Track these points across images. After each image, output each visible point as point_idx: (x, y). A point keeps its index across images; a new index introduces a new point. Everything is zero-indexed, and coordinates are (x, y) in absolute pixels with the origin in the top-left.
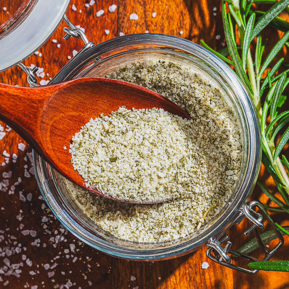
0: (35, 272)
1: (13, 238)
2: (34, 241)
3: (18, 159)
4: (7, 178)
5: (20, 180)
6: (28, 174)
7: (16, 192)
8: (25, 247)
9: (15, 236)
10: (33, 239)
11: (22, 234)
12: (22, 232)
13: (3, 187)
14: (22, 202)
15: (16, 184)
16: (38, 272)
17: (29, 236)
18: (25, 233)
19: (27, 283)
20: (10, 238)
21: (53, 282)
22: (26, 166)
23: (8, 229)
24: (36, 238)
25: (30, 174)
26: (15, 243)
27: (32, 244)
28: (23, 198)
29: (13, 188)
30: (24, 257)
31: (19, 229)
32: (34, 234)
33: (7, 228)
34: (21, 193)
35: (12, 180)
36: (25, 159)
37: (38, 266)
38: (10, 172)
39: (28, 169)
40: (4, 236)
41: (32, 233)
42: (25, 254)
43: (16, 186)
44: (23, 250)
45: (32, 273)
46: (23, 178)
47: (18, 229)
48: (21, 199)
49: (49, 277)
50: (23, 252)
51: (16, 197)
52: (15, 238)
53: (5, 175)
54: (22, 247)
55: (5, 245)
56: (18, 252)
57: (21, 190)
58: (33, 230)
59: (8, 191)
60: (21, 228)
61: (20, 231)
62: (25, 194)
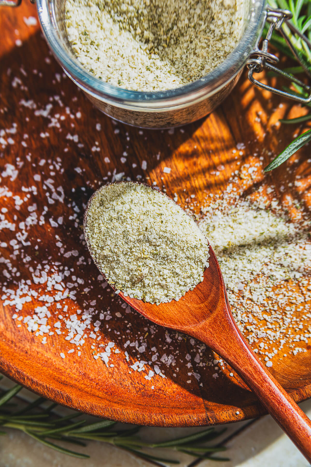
0: (89, 288)
1: (57, 264)
2: (78, 261)
3: (38, 191)
4: (34, 211)
5: (46, 208)
6: (52, 200)
7: (47, 220)
8: (72, 268)
9: (59, 261)
10: (77, 259)
11: (65, 258)
12: (65, 256)
13: (33, 220)
14: (54, 228)
15: (44, 213)
16: (92, 287)
17: (72, 257)
18: (67, 255)
19: (85, 301)
20: (55, 265)
21: (108, 292)
22: (48, 194)
23: (50, 258)
24: (79, 256)
25: (54, 200)
26: (61, 268)
27: (78, 263)
28: (54, 224)
29: (42, 218)
30: (74, 278)
31: (61, 253)
32: (75, 253)
33: (48, 257)
34: (51, 220)
35: (39, 211)
36: (45, 187)
37: (90, 282)
38: (35, 205)
39: (50, 196)
40: (49, 265)
41: (74, 253)
42: (74, 275)
43: (45, 216)
44: (71, 271)
45: (86, 290)
46: (49, 206)
47: (59, 254)
48: (53, 225)
49: (104, 287)
50: (72, 274)
51: (48, 226)
52: (60, 264)
53: (31, 209)
54: (69, 269)
55: (53, 273)
56: (67, 275)
57: (50, 217)
58: (74, 250)
59: (38, 223)
60: (62, 252)
61: (62, 255)
62: (55, 220)
